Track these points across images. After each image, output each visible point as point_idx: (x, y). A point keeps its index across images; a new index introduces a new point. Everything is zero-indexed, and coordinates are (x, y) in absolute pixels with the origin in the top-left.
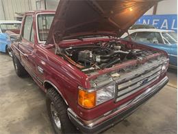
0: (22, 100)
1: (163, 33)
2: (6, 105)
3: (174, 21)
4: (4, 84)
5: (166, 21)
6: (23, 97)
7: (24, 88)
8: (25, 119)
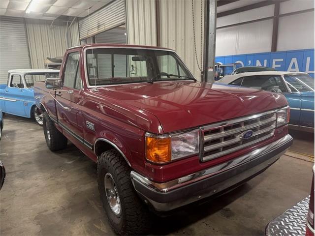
0: (58, 183)
1: (286, 76)
2: (33, 190)
3: (308, 59)
4: (30, 163)
5: (294, 60)
6: (59, 180)
7: (60, 167)
8: (64, 209)
